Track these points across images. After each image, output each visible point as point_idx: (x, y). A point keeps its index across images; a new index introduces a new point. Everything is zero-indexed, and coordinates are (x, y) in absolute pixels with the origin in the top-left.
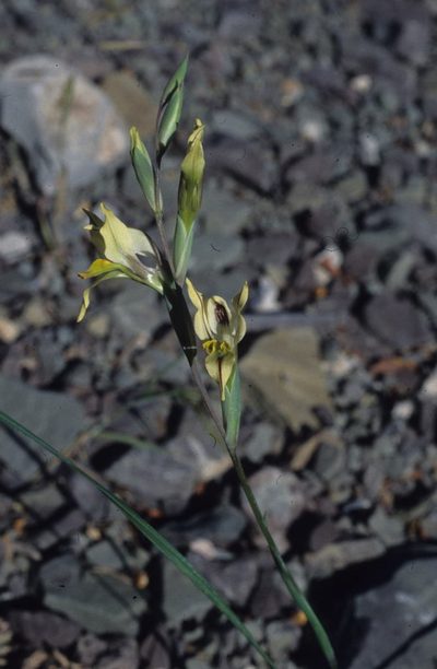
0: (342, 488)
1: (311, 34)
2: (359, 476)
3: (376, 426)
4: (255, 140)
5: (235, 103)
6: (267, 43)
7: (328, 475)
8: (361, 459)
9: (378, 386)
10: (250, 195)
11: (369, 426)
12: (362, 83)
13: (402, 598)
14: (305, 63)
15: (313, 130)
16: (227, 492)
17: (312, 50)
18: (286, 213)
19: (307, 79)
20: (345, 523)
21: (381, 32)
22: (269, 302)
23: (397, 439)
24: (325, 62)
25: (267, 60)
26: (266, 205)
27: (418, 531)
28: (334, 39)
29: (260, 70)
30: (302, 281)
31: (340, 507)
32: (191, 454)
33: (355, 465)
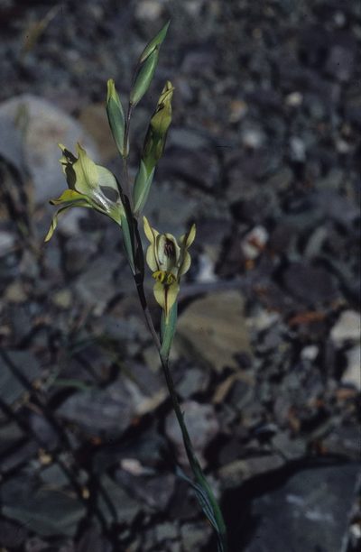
0: (254, 416)
1: (256, 65)
2: (269, 406)
3: (287, 366)
4: (204, 150)
5: (189, 121)
6: (220, 74)
7: (240, 405)
8: (271, 392)
9: (293, 335)
10: (197, 192)
11: (281, 366)
12: (295, 99)
13: (291, 499)
14: (249, 87)
15: (253, 138)
16: (156, 422)
17: (256, 77)
18: (225, 204)
19: (251, 100)
20: (254, 444)
21: (313, 58)
22: (207, 275)
23: (302, 375)
24: (266, 85)
25: (220, 87)
26: (209, 199)
27: (319, 448)
28: (274, 66)
29: (213, 96)
30: (233, 256)
31: (252, 431)
32: (128, 394)
33: (266, 397)
